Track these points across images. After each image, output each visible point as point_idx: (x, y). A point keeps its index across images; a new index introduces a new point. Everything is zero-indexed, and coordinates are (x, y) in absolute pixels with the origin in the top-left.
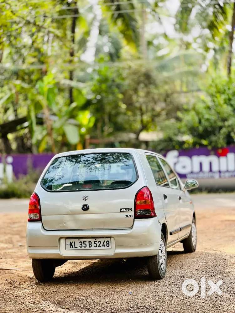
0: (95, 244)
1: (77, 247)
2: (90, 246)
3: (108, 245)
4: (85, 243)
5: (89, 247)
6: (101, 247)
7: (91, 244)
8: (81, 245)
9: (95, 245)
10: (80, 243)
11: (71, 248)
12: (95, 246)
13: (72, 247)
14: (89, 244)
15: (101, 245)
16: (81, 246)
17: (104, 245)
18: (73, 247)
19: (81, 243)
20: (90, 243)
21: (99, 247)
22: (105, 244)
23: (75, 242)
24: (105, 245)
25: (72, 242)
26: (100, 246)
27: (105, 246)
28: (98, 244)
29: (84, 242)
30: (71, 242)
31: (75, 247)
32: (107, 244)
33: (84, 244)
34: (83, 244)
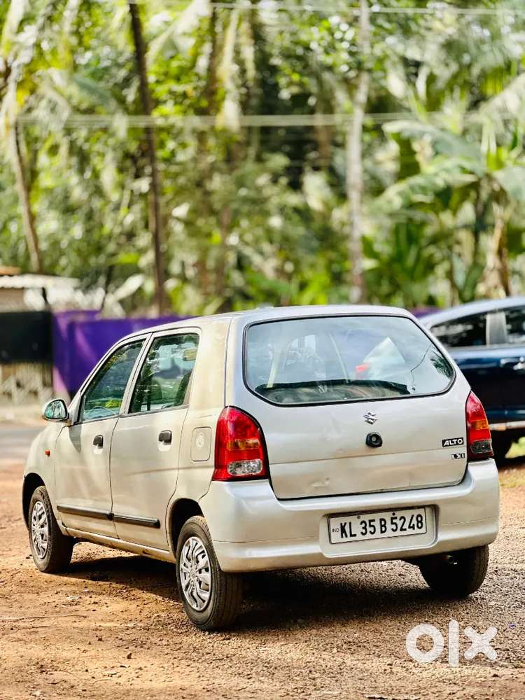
0: (392, 523)
1: (355, 535)
2: (383, 529)
3: (420, 525)
4: (372, 523)
5: (382, 532)
6: (405, 530)
7: (384, 526)
8: (365, 528)
9: (394, 527)
10: (361, 524)
11: (342, 537)
12: (392, 529)
13: (344, 534)
14: (382, 526)
15: (406, 526)
16: (364, 531)
17: (412, 525)
18: (346, 536)
19: (363, 525)
20: (383, 523)
21: (402, 529)
22: (414, 522)
23: (350, 524)
24: (414, 525)
25: (345, 524)
26: (404, 528)
27: (413, 527)
28: (400, 523)
29: (370, 521)
30: (341, 524)
31: (351, 535)
32: (418, 522)
33: (370, 526)
34: (368, 527)
